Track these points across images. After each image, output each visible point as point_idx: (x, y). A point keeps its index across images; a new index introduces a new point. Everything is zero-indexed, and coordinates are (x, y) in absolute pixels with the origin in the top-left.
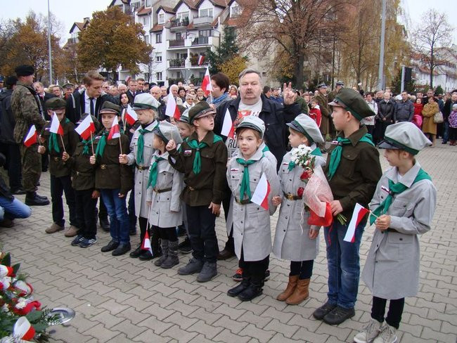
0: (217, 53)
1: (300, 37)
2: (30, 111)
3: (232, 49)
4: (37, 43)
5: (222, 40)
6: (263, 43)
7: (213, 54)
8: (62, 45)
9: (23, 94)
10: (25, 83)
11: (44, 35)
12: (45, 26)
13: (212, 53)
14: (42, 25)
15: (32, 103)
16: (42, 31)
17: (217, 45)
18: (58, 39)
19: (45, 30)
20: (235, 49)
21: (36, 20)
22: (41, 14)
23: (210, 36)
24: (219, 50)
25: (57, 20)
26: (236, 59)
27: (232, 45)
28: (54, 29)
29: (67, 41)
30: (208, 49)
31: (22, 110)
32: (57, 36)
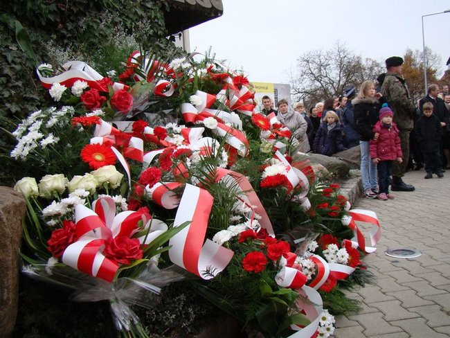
2: (399, 95)
4: (413, 77)
8: (439, 77)
9: (392, 81)
10: (394, 73)
11: (421, 69)
12: (422, 61)
14: (418, 60)
15: (400, 88)
16: (418, 66)
18: (434, 72)
19: (421, 65)
21: (413, 57)
22: (417, 51)
25: (433, 54)
28: (431, 63)
29: (444, 74)
31: (392, 96)
32: (433, 69)
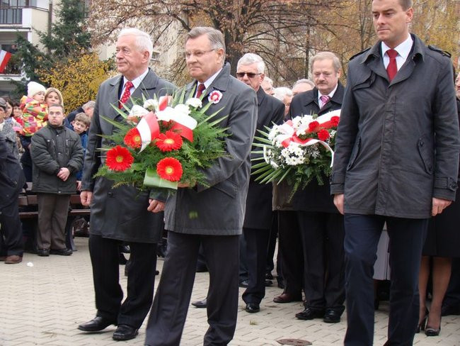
0: (42, 48)
1: (230, 16)
3: (79, 40)
5: (56, 19)
6: (147, 25)
7: (33, 49)
13: (29, 46)
17: (44, 29)
20: (85, 42)
23: (27, 6)
24: (47, 41)
26: (84, 61)
27: (79, 30)
30: (22, 37)
